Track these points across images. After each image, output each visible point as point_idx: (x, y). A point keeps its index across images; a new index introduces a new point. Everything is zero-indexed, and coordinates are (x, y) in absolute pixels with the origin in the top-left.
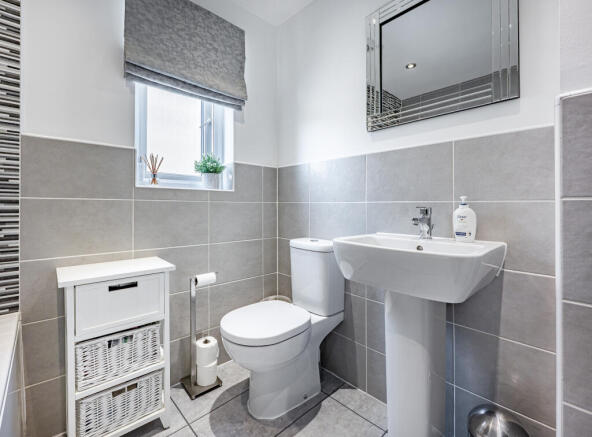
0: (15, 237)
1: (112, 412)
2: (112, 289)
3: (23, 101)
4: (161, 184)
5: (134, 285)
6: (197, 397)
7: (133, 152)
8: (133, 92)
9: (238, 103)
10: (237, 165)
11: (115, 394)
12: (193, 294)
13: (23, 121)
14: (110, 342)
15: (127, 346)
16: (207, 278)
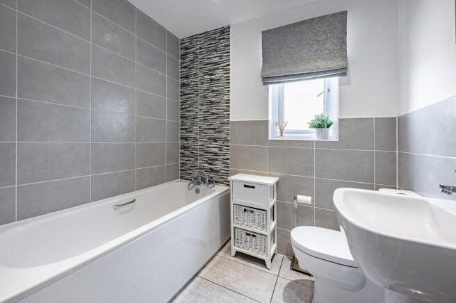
0: (228, 159)
1: (246, 241)
2: (245, 186)
3: (231, 109)
4: (286, 137)
5: (253, 187)
6: (293, 269)
7: (267, 122)
8: (268, 91)
9: (342, 71)
10: (340, 120)
11: (247, 234)
12: (296, 206)
13: (231, 116)
14: (245, 210)
15: (251, 215)
16: (304, 199)
